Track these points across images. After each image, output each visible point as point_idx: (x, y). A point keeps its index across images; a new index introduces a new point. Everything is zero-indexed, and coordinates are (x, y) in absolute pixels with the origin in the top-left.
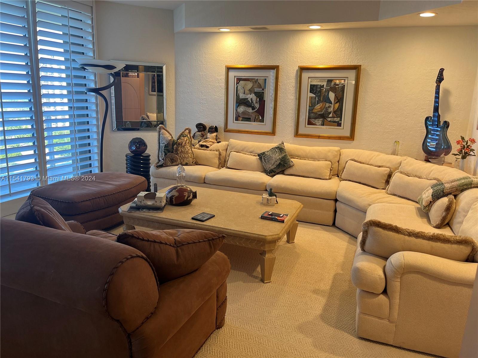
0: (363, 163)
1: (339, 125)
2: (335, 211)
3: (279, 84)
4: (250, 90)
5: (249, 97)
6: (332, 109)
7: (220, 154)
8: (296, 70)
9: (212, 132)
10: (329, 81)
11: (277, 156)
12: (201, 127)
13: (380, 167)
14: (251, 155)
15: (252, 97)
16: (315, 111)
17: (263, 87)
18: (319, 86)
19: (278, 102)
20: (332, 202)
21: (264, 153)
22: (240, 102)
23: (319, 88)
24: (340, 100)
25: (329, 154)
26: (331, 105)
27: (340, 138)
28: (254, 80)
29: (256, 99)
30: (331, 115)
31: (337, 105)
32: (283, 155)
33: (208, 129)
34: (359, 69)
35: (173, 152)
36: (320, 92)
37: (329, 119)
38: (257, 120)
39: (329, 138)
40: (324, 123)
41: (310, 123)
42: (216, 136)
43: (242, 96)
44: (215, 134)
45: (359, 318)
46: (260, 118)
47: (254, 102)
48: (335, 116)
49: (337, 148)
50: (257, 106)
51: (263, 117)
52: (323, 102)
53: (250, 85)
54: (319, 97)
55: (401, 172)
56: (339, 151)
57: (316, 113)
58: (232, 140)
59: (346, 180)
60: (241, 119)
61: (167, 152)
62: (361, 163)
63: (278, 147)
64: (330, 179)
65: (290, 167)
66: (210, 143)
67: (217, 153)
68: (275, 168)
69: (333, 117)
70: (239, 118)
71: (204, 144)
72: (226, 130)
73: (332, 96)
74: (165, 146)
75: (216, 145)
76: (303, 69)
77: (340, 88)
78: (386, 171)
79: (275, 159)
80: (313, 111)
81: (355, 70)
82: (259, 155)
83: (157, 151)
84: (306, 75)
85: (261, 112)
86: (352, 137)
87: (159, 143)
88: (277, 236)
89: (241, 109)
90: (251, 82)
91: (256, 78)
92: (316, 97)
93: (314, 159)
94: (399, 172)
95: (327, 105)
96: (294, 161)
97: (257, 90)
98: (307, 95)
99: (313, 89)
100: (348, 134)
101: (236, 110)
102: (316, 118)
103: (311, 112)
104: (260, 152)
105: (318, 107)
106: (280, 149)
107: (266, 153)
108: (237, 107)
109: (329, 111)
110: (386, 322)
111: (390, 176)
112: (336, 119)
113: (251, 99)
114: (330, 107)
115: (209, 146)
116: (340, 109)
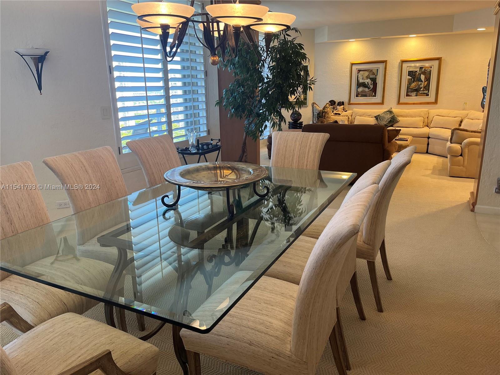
0: (445, 116)
1: (427, 95)
2: (428, 144)
3: (387, 72)
4: (367, 77)
5: (367, 81)
6: (423, 86)
7: (349, 118)
8: (399, 62)
9: (341, 105)
10: (421, 68)
11: (388, 116)
12: (332, 103)
13: (455, 117)
14: (370, 117)
15: (369, 81)
16: (411, 87)
17: (376, 75)
18: (414, 72)
19: (386, 83)
20: (427, 139)
21: (379, 115)
22: (359, 85)
23: (414, 73)
24: (428, 79)
25: (422, 113)
26: (422, 83)
27: (428, 103)
28: (370, 71)
29: (371, 82)
30: (422, 90)
31: (426, 83)
32: (392, 115)
33: (337, 104)
34: (440, 60)
35: (322, 117)
36: (415, 75)
37: (421, 92)
38: (371, 95)
39: (421, 104)
40: (417, 95)
41: (407, 95)
42: (344, 107)
43: (361, 81)
44: (342, 106)
45: (450, 168)
46: (374, 94)
47: (370, 84)
48: (425, 90)
49: (426, 110)
50: (372, 87)
51: (375, 94)
52: (416, 81)
53: (366, 74)
54: (414, 78)
55: (468, 119)
56: (428, 111)
57: (412, 89)
58: (355, 109)
59: (433, 127)
60: (360, 95)
61: (319, 118)
62: (443, 116)
63: (389, 111)
64: (423, 127)
65: (397, 122)
66: (341, 112)
67: (347, 117)
68: (387, 123)
69: (423, 90)
70: (359, 95)
71: (337, 112)
72: (350, 104)
73: (423, 77)
74: (318, 114)
75: (344, 113)
76: (403, 62)
77: (428, 72)
78: (460, 119)
79: (387, 118)
80: (410, 88)
81: (438, 61)
82: (375, 117)
83: (312, 118)
84: (405, 65)
85: (374, 90)
86: (436, 102)
87: (313, 113)
88: (407, 144)
89: (360, 89)
90: (368, 72)
91: (372, 69)
92: (412, 79)
93: (412, 116)
94: (467, 118)
95: (420, 83)
96: (399, 118)
97: (371, 77)
98: (406, 78)
99: (411, 73)
100: (434, 101)
101: (357, 90)
102: (412, 92)
103: (409, 88)
104: (376, 115)
105: (413, 85)
106: (391, 112)
107: (380, 115)
108: (357, 88)
109: (421, 86)
110: (462, 167)
111: (461, 122)
112: (425, 91)
113: (368, 82)
114: (421, 84)
115: (340, 113)
116: (428, 84)
